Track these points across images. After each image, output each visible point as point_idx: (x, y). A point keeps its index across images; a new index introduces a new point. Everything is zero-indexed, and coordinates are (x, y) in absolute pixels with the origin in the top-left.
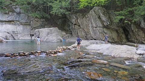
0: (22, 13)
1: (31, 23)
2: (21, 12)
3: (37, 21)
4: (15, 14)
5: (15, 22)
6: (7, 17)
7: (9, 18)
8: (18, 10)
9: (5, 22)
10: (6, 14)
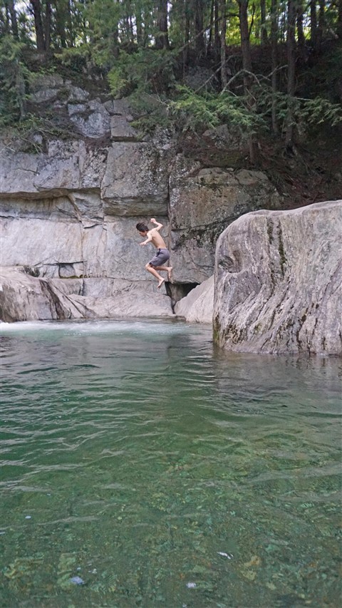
0: (117, 139)
1: (174, 200)
2: (114, 134)
3: (214, 187)
4: (79, 147)
5: (75, 196)
6: (34, 167)
7: (45, 175)
8: (97, 125)
9: (19, 206)
10: (31, 150)
